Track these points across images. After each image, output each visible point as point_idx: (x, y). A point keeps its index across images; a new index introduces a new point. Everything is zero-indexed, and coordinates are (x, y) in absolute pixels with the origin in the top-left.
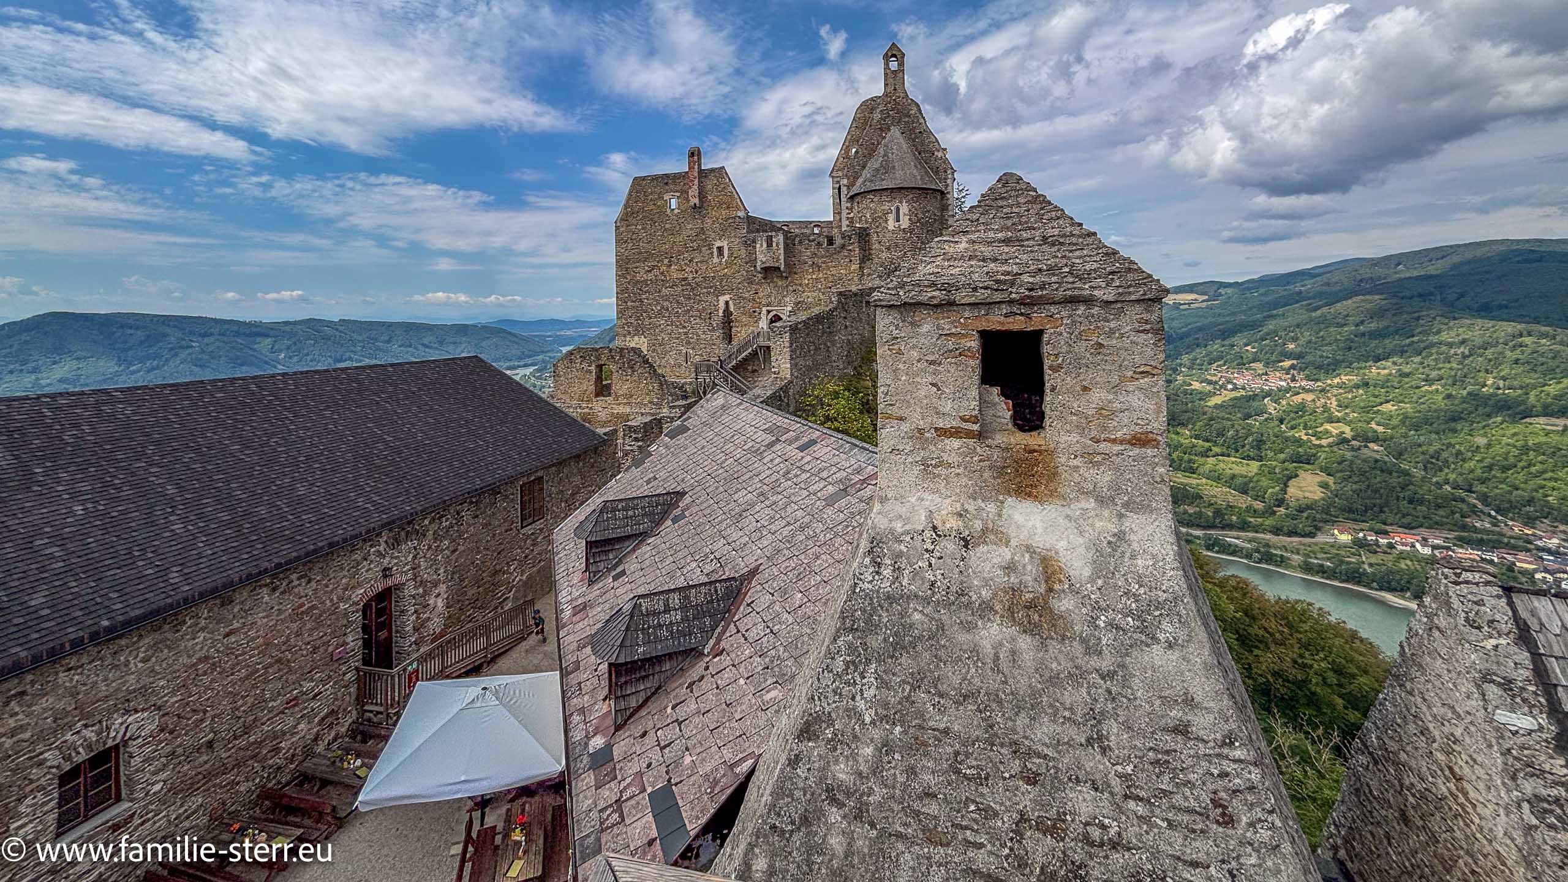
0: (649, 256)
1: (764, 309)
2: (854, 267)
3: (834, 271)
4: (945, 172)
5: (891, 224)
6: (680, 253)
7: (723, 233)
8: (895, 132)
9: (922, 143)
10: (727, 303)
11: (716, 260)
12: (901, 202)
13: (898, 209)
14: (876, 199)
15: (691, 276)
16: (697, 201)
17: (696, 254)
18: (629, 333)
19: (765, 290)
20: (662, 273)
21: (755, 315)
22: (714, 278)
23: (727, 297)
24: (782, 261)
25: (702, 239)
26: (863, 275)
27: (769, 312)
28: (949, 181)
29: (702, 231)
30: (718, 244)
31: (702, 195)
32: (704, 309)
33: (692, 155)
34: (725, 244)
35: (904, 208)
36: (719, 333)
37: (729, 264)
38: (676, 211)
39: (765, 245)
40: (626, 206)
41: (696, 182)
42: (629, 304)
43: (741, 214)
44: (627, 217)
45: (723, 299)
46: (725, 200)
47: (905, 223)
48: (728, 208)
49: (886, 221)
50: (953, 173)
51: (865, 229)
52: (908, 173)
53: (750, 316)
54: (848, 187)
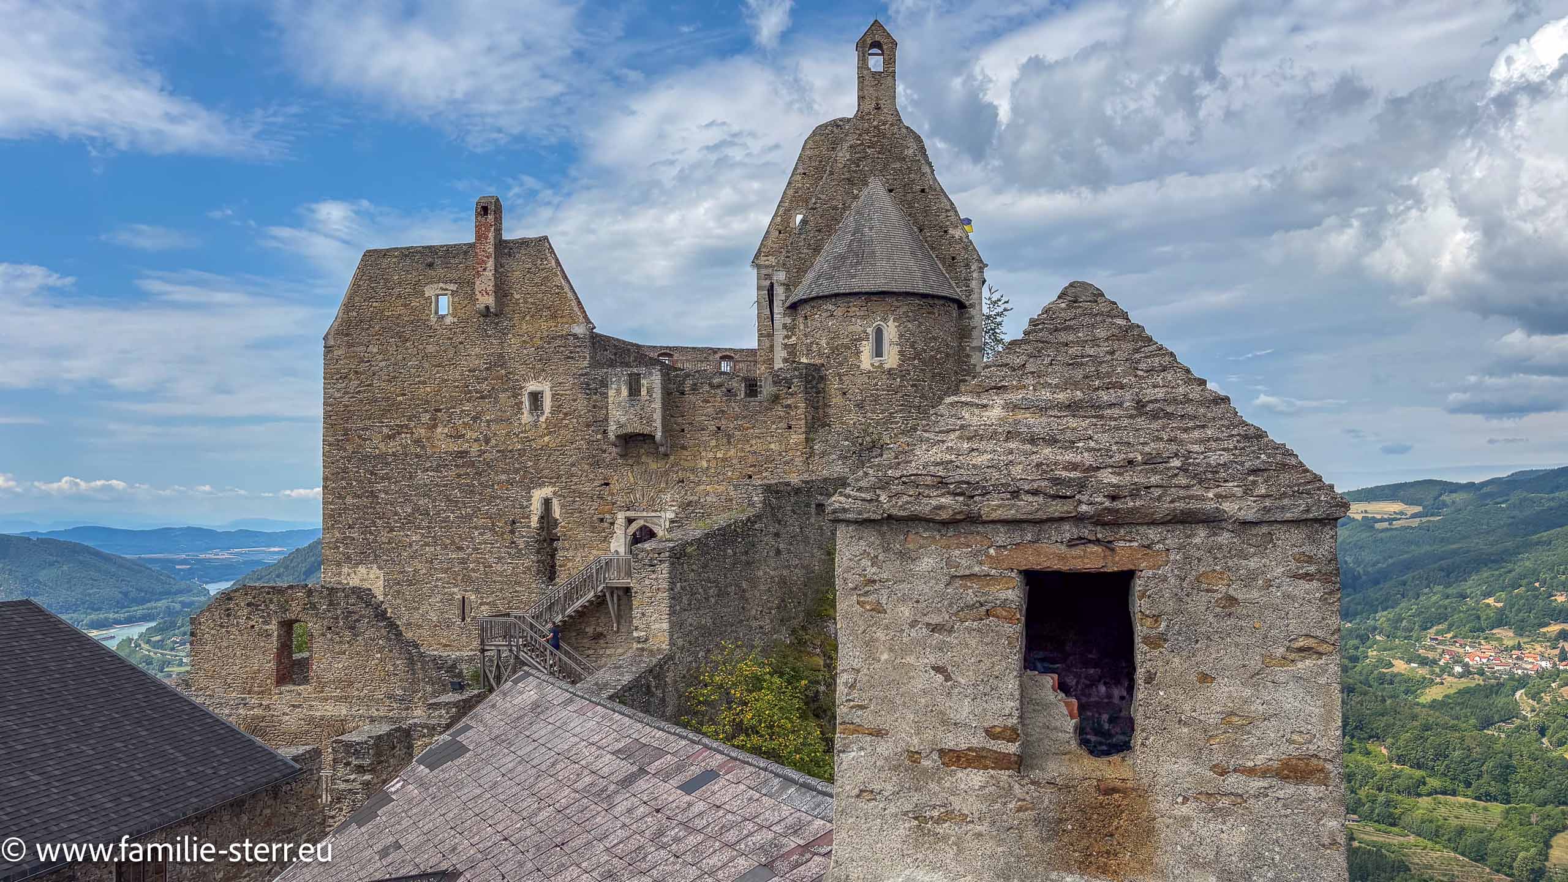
0: (391, 407)
1: (621, 517)
2: (796, 438)
3: (757, 445)
4: (967, 266)
5: (866, 360)
6: (455, 402)
7: (541, 365)
8: (876, 187)
9: (926, 212)
10: (547, 502)
11: (526, 417)
12: (885, 320)
13: (879, 332)
14: (839, 312)
15: (475, 448)
16: (490, 300)
17: (486, 404)
18: (349, 558)
19: (624, 478)
20: (417, 442)
21: (602, 526)
22: (522, 453)
23: (547, 491)
24: (658, 424)
25: (500, 377)
26: (812, 454)
27: (630, 521)
28: (974, 284)
29: (500, 360)
30: (532, 386)
31: (501, 290)
32: (500, 514)
33: (485, 210)
34: (544, 387)
35: (891, 331)
36: (530, 560)
37: (553, 427)
38: (449, 320)
39: (625, 392)
40: (348, 306)
41: (490, 264)
42: (349, 500)
43: (579, 330)
44: (349, 328)
45: (538, 495)
46: (548, 300)
47: (891, 358)
48: (554, 317)
49: (858, 353)
50: (981, 270)
51: (817, 368)
52: (898, 265)
53: (593, 529)
54: (787, 286)
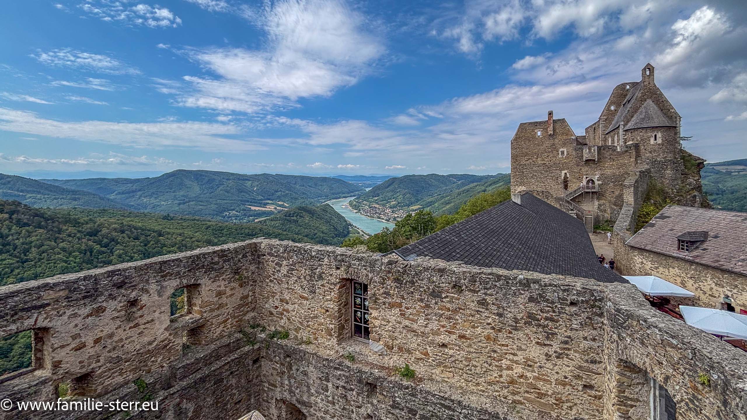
0: (527, 154)
1: (585, 177)
2: (632, 160)
3: (621, 161)
4: (676, 118)
5: (652, 141)
6: (542, 153)
7: (564, 145)
8: (649, 102)
9: (663, 106)
10: (566, 174)
11: (560, 156)
12: (658, 132)
13: (656, 136)
14: (644, 131)
15: (548, 163)
16: (552, 132)
17: (551, 154)
18: (517, 185)
19: (585, 169)
20: (533, 161)
21: (580, 179)
22: (559, 163)
23: (566, 171)
24: (597, 157)
25: (554, 148)
26: (637, 163)
27: (587, 178)
28: (678, 122)
29: (554, 144)
30: (562, 150)
31: (554, 130)
32: (554, 176)
33: (550, 114)
34: (565, 150)
35: (659, 135)
36: (562, 185)
37: (567, 158)
38: (541, 137)
39: (588, 150)
40: (516, 135)
41: (552, 125)
42: (517, 173)
43: (573, 138)
44: (517, 139)
45: (563, 172)
46: (565, 132)
47: (659, 141)
48: (567, 135)
49: (649, 140)
50: (680, 119)
51: (637, 144)
52: (659, 120)
53: (577, 179)
54: (624, 126)
